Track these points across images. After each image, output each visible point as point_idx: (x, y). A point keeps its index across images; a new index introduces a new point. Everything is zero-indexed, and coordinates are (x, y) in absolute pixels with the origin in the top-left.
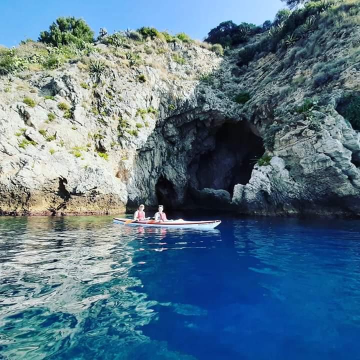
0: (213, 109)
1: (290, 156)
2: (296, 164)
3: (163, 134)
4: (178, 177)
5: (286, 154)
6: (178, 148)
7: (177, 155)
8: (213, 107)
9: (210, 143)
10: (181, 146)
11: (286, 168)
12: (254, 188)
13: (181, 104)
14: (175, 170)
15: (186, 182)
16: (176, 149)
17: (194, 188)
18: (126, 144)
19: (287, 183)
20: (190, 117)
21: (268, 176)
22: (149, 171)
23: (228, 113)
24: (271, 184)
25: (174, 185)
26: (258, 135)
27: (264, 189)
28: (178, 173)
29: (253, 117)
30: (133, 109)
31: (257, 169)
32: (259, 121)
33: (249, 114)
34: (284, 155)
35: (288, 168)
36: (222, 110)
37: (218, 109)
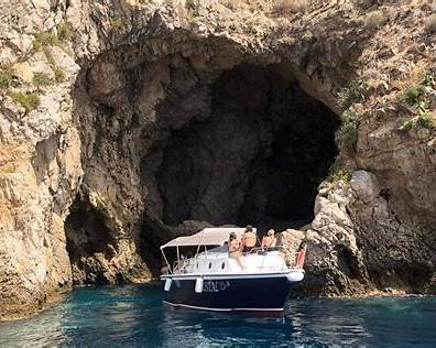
0: (217, 34)
1: (389, 170)
2: (400, 187)
3: (88, 89)
4: (120, 196)
5: (381, 167)
6: (121, 121)
7: (119, 140)
8: (216, 31)
9: (198, 105)
10: (129, 116)
11: (381, 194)
12: (324, 239)
13: (143, 20)
14: (114, 177)
15: (141, 208)
16: (116, 123)
17: (155, 222)
18: (12, 129)
19: (386, 228)
20: (160, 48)
21: (348, 212)
22: (50, 189)
23: (250, 45)
24: (356, 231)
25: (108, 218)
26: (313, 94)
27: (345, 244)
28: (121, 185)
29: (306, 61)
30: (25, 36)
31: (326, 196)
32: (319, 70)
33: (297, 52)
34: (378, 169)
35: (385, 195)
36: (236, 38)
37: (228, 36)
